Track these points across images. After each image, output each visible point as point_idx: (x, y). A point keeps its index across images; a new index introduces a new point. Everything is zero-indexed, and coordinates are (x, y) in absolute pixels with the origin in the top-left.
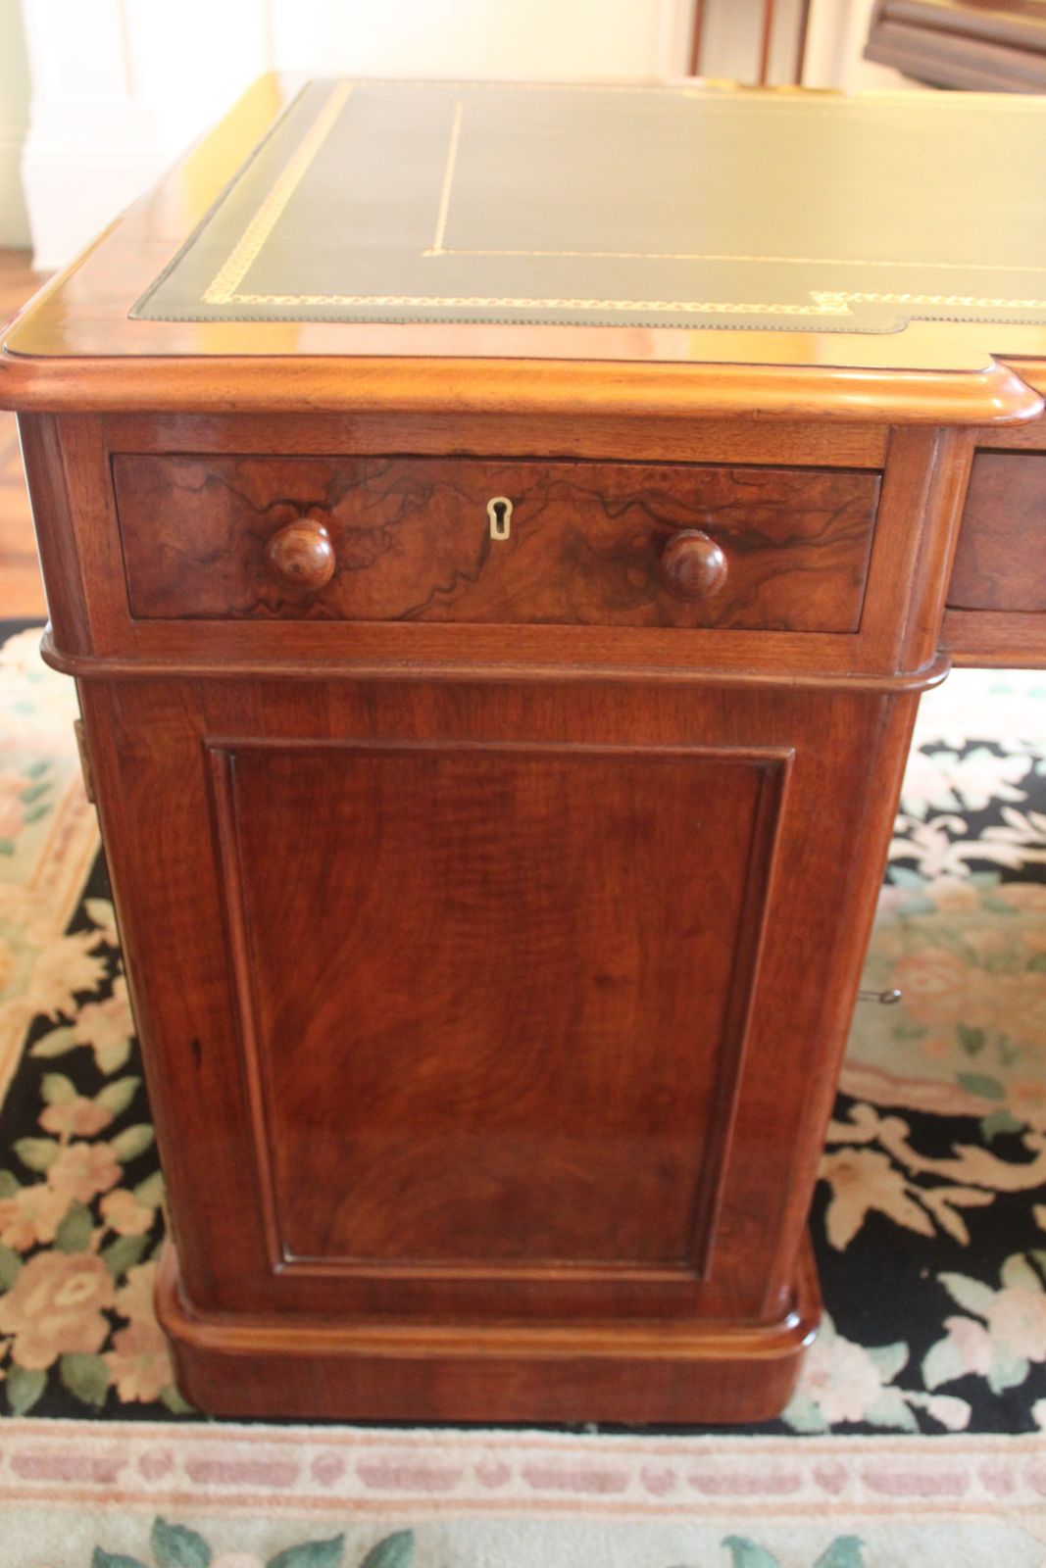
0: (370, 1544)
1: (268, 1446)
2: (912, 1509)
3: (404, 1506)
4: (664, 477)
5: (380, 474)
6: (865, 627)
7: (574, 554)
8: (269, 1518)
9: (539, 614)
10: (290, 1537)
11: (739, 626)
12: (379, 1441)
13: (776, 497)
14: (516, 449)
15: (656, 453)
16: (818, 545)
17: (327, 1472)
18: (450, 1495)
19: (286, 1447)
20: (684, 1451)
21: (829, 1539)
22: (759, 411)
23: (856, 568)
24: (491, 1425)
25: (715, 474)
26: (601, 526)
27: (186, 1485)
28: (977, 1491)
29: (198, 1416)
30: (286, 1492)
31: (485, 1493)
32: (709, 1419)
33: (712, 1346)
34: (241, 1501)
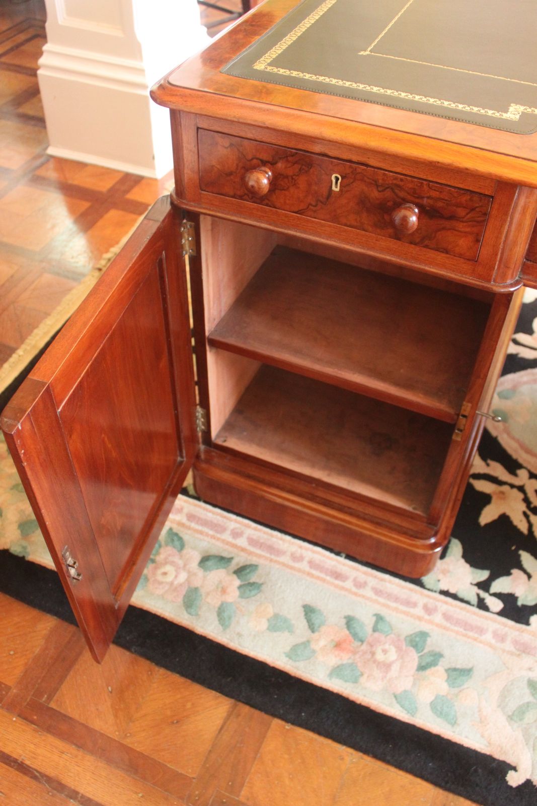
0: (241, 565)
1: (218, 517)
2: (457, 633)
3: (260, 556)
4: (402, 180)
5: (293, 156)
6: (479, 260)
7: (363, 203)
8: (209, 542)
9: (348, 223)
10: (214, 551)
11: (427, 246)
12: (260, 530)
13: (446, 198)
14: (345, 157)
15: (399, 170)
16: (463, 222)
17: (236, 534)
18: (278, 559)
19: (225, 520)
20: (375, 577)
21: (417, 630)
22: (438, 162)
23: (478, 234)
24: (304, 540)
25: (422, 183)
26: (375, 194)
27: (184, 520)
28: (488, 637)
29: (198, 498)
30: (219, 536)
31: (291, 563)
32: (390, 569)
33: (394, 539)
34: (201, 533)
